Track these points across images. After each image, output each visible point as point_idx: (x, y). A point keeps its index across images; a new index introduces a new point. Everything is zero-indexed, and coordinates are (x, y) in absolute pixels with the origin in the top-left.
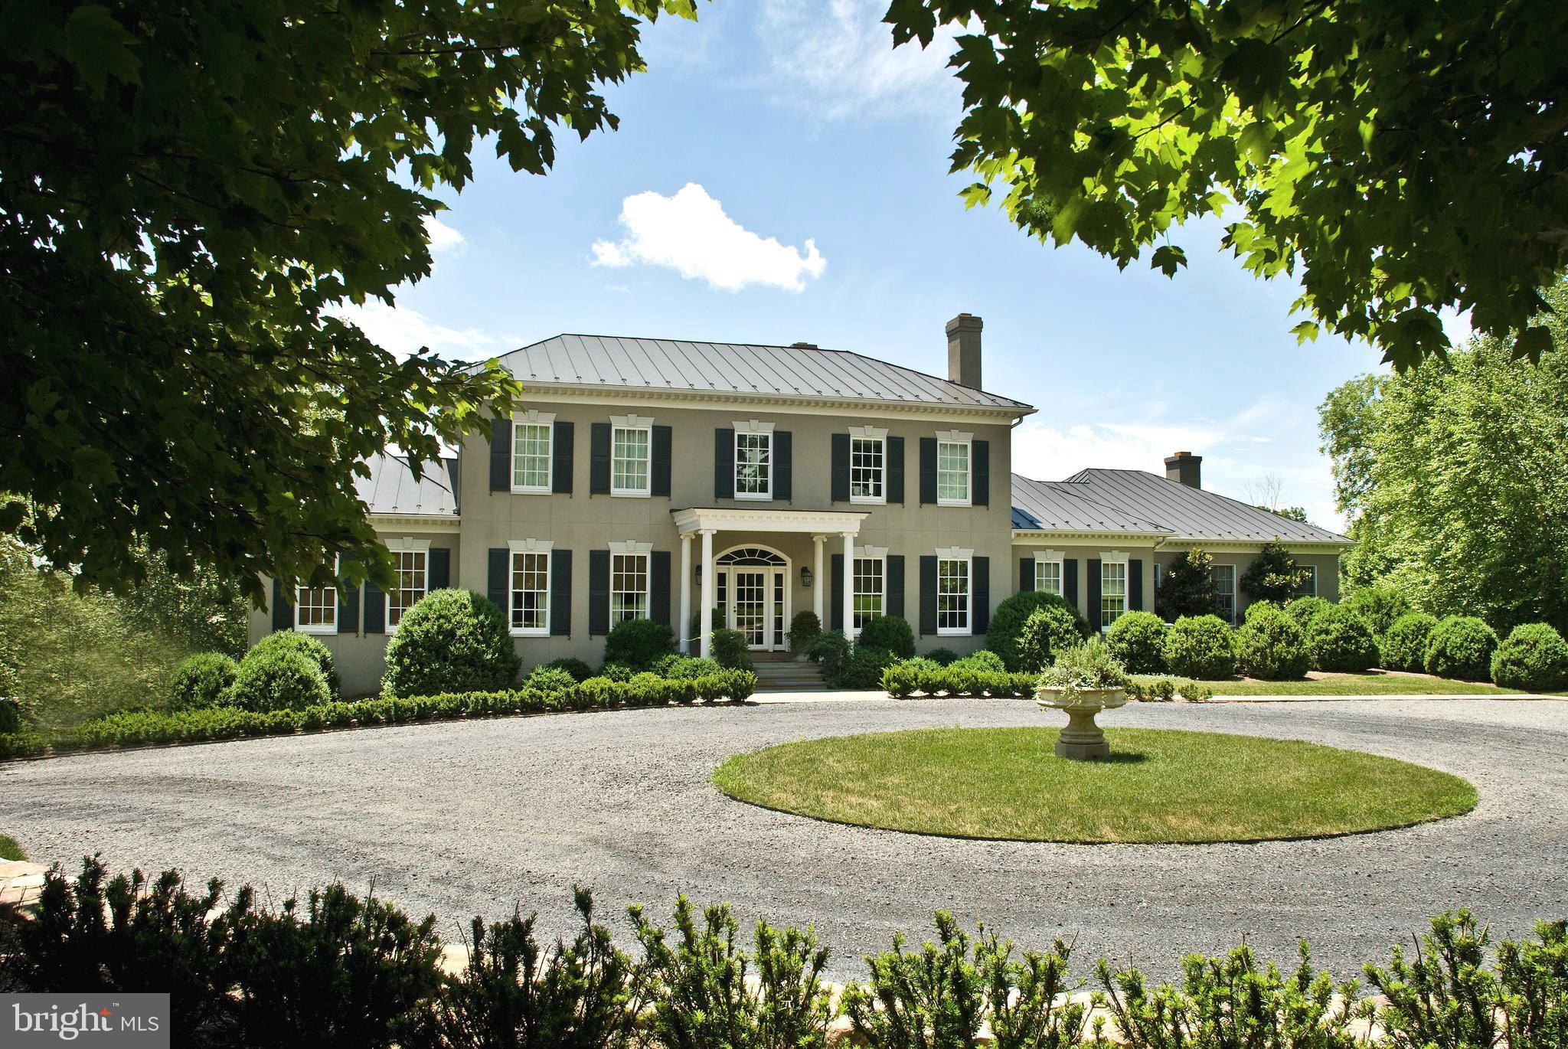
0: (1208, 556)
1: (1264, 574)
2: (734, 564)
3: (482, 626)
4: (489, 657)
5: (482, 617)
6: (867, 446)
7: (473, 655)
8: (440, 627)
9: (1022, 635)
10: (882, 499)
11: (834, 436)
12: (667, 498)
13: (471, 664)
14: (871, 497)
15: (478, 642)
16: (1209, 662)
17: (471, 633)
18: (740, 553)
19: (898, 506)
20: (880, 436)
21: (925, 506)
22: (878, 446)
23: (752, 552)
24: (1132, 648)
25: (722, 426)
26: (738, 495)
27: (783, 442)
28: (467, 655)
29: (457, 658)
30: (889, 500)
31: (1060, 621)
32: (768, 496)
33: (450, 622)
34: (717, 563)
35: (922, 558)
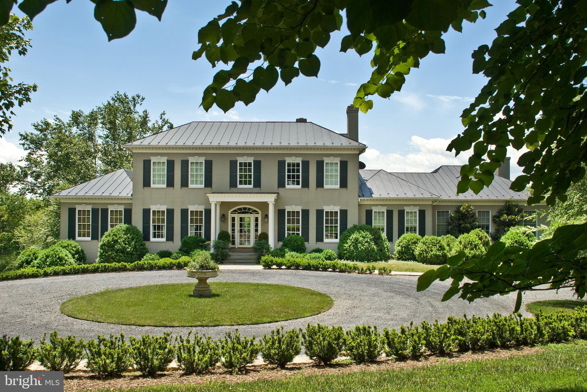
0: (471, 207)
1: (502, 215)
2: (238, 213)
3: (129, 238)
4: (129, 250)
5: (128, 235)
6: (294, 165)
7: (124, 249)
8: (113, 239)
9: (347, 243)
10: (299, 187)
11: (278, 161)
12: (211, 188)
13: (123, 252)
14: (296, 186)
15: (126, 244)
16: (431, 257)
17: (123, 241)
18: (240, 209)
19: (307, 189)
20: (299, 160)
21: (318, 189)
22: (298, 165)
23: (245, 209)
24: (402, 249)
25: (232, 159)
26: (239, 186)
27: (258, 164)
28: (121, 249)
29: (118, 250)
30: (302, 187)
31: (364, 238)
32: (251, 186)
33: (116, 237)
34: (231, 213)
35: (317, 210)
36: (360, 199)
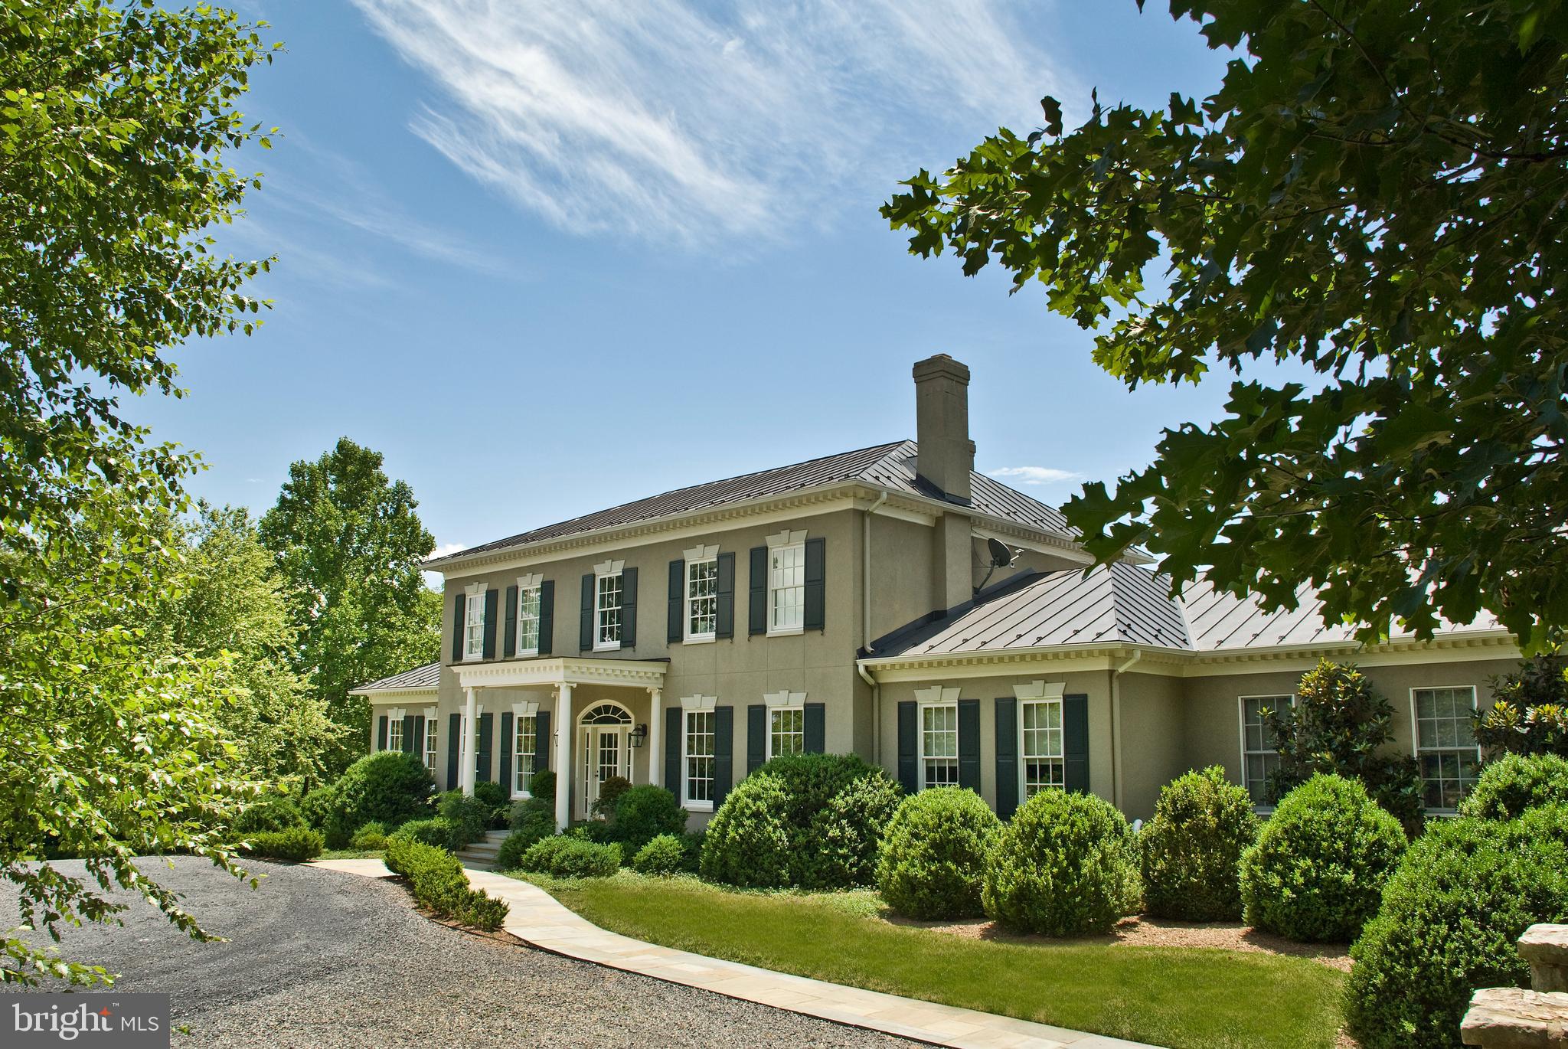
2: (594, 722)
6: (703, 571)
10: (713, 635)
11: (671, 564)
14: (708, 634)
18: (598, 711)
19: (727, 641)
20: (713, 555)
21: (754, 638)
23: (607, 709)
25: (587, 572)
26: (598, 646)
30: (718, 636)
32: (618, 644)
34: (583, 723)
35: (750, 707)
36: (862, 663)
